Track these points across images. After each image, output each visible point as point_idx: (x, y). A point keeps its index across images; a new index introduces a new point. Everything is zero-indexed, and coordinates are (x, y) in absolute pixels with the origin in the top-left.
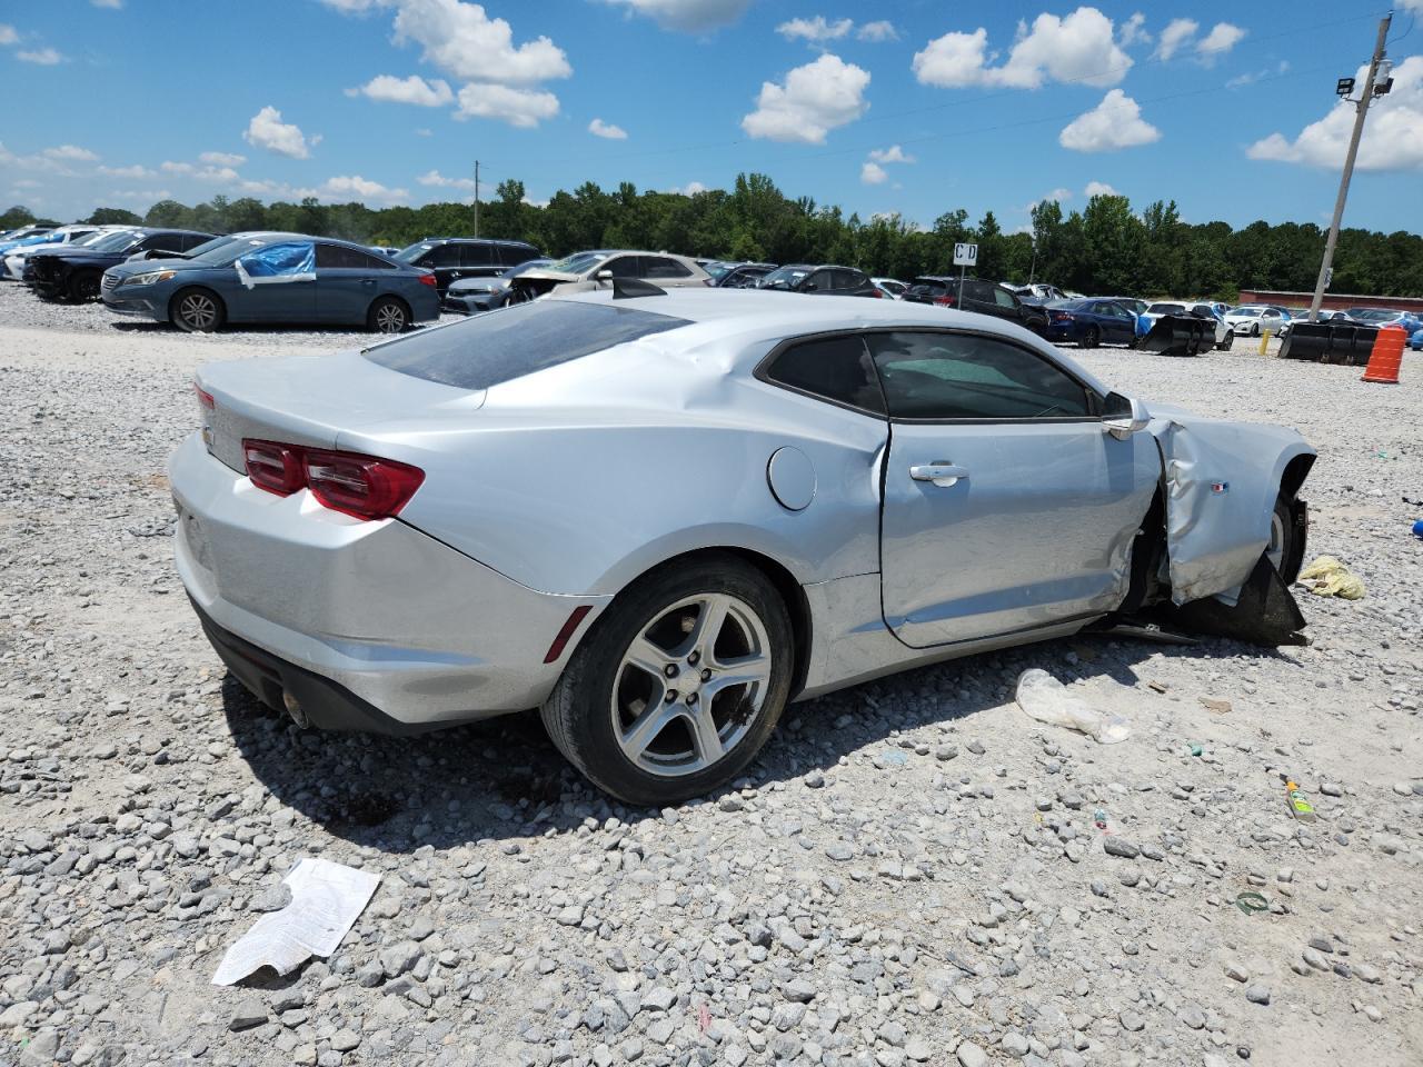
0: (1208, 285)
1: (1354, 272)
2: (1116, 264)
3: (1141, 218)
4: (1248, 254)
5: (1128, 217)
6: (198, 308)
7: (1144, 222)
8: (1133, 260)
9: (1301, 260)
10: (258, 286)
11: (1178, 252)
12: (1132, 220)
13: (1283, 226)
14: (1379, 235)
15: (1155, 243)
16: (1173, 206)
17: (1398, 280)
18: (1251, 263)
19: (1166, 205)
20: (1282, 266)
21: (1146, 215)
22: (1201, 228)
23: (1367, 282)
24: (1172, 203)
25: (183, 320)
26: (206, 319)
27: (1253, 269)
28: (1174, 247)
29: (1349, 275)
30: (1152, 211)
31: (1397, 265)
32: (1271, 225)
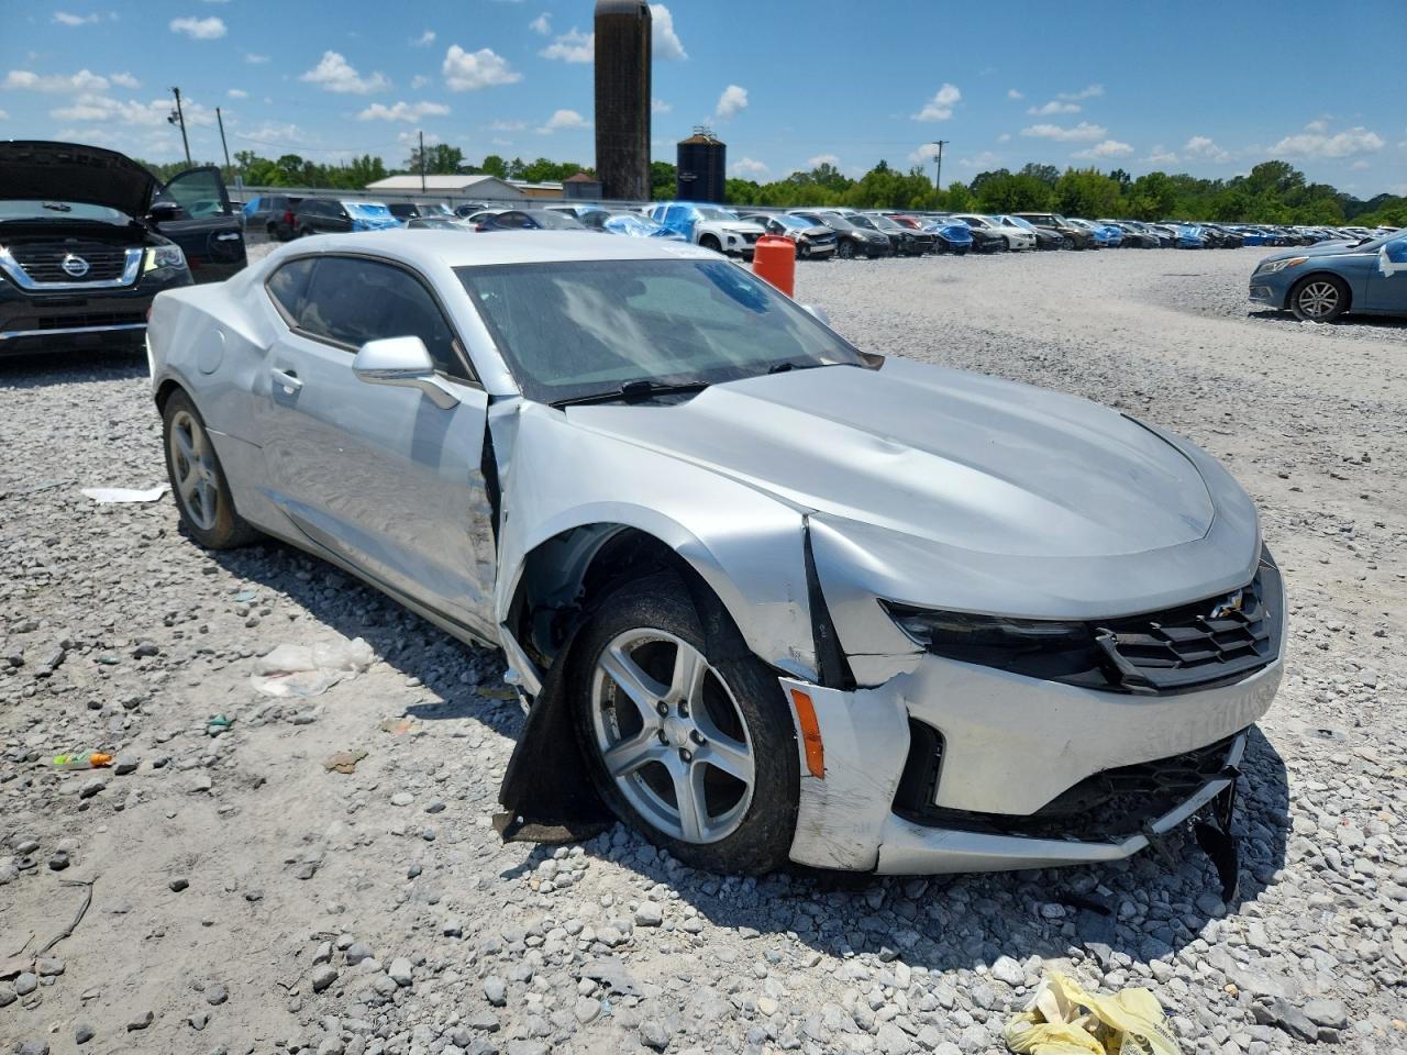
6: (1319, 297)
10: (1397, 273)
25: (1299, 308)
26: (1324, 308)
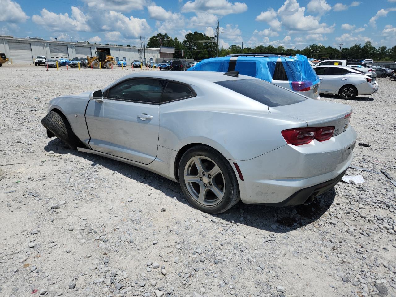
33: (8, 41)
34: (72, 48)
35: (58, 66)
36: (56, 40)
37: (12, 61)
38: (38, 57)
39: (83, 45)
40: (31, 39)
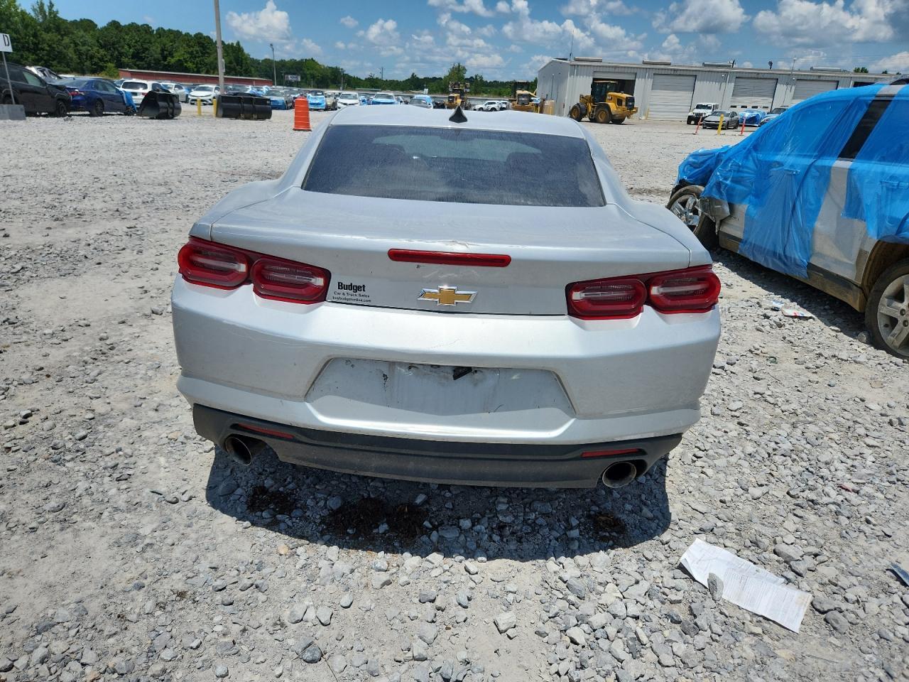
0: (95, 65)
1: (182, 58)
2: (23, 47)
3: (29, 11)
4: (113, 44)
5: (19, 11)
7: (33, 14)
8: (36, 44)
9: (147, 49)
11: (66, 40)
12: (23, 13)
13: (129, 25)
14: (187, 34)
15: (48, 33)
16: (51, 5)
17: (207, 64)
18: (117, 50)
19: (46, 3)
20: (138, 53)
21: (34, 10)
22: (74, 23)
23: (190, 64)
24: (51, 3)
27: (121, 54)
28: (62, 36)
29: (179, 60)
30: (36, 7)
31: (203, 54)
32: (122, 24)
33: (654, 71)
34: (787, 84)
35: (720, 127)
36: (769, 67)
37: (650, 113)
38: (698, 107)
39: (820, 76)
40: (705, 65)
